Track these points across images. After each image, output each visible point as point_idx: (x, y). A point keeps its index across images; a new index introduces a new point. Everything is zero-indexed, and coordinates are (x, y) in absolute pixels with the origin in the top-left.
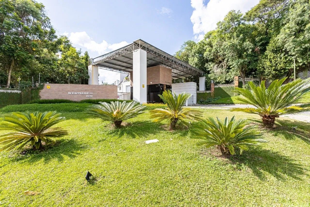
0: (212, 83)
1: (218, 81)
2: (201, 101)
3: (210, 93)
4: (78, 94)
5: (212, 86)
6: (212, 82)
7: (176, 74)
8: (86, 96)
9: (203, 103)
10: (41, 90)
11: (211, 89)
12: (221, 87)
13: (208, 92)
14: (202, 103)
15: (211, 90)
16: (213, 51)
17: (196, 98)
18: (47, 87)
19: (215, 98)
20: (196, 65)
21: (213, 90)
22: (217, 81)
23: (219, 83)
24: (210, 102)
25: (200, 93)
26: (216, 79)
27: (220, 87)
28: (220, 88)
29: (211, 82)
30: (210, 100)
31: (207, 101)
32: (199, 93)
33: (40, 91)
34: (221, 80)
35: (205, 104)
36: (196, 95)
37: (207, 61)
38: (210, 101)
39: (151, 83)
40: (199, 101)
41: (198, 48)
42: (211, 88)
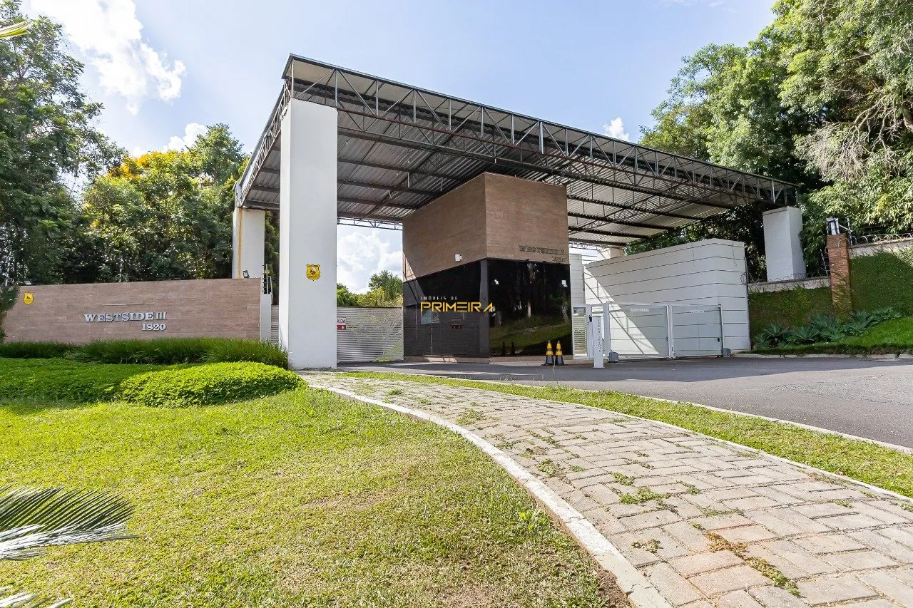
0: (834, 233)
1: (876, 219)
2: (772, 338)
3: (823, 290)
4: (117, 319)
5: (837, 252)
6: (834, 228)
7: (630, 208)
8: (144, 325)
9: (782, 346)
10: (7, 309)
11: (828, 268)
12: (896, 250)
13: (811, 285)
14: (775, 344)
15: (829, 273)
16: (825, 64)
17: (747, 321)
18: (26, 299)
19: (856, 319)
20: (747, 152)
21: (845, 271)
22: (868, 218)
23: (879, 229)
24: (820, 338)
25: (766, 293)
26: (861, 209)
27: (888, 250)
28: (893, 257)
29: (825, 231)
30: (821, 329)
31: (803, 334)
32: (759, 294)
33: (5, 315)
34: (892, 213)
35: (792, 352)
36: (744, 304)
37: (802, 124)
38: (824, 334)
39: (458, 258)
40: (760, 338)
41: (749, 70)
42: (827, 260)
